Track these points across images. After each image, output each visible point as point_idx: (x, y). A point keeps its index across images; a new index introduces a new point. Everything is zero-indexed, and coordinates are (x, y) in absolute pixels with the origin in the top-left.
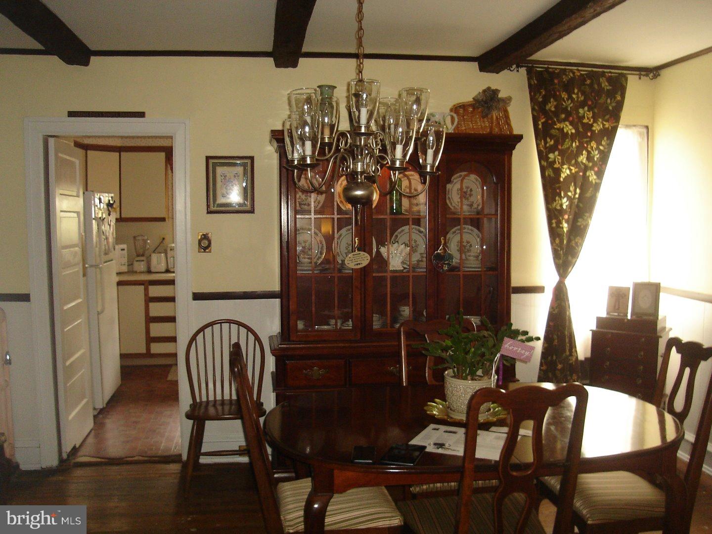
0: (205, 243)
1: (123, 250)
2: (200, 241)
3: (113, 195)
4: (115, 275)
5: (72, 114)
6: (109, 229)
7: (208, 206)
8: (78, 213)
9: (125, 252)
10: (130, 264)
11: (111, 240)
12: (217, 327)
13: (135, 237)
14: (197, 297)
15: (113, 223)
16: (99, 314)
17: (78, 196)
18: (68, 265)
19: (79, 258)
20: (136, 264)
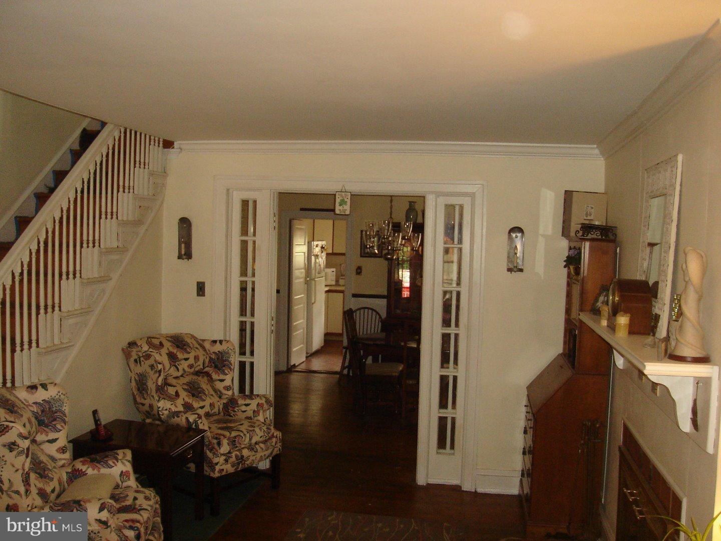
0: (359, 271)
1: (333, 272)
2: (357, 270)
3: (324, 243)
4: (324, 286)
5: (302, 209)
6: (322, 260)
7: (361, 254)
8: (305, 253)
9: (334, 273)
10: (337, 281)
11: (322, 266)
12: (362, 311)
13: (340, 265)
14: (355, 296)
15: (324, 257)
16: (313, 304)
17: (305, 244)
18: (299, 278)
19: (303, 275)
20: (340, 280)
